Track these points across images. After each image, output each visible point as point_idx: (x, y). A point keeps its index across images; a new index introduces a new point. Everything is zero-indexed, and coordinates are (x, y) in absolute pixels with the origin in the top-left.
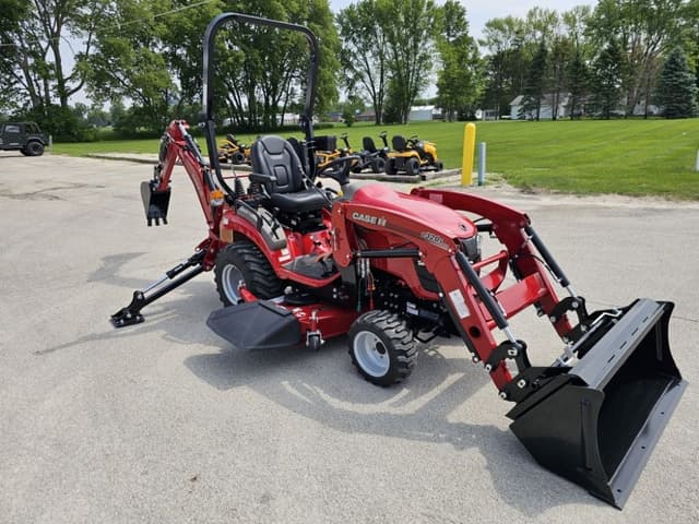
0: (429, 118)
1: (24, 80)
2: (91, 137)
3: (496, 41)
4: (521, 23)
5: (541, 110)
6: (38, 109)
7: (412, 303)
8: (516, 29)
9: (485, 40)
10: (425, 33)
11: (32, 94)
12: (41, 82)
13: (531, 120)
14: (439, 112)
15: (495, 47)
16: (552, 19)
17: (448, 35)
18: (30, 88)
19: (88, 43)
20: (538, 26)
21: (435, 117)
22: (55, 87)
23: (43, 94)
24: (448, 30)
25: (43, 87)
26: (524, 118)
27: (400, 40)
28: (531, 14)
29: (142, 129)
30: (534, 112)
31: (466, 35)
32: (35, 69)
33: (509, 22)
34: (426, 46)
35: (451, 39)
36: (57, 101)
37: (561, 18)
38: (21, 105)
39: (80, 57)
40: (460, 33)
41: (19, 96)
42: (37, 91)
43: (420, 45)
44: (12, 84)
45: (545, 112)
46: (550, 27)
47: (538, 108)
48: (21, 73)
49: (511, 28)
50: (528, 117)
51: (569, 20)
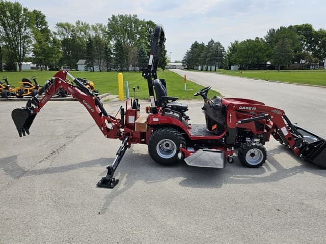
0: (29, 68)
3: (62, 33)
4: (73, 27)
5: (94, 67)
7: (248, 137)
8: (72, 29)
9: (57, 32)
10: (25, 24)
13: (91, 71)
14: (35, 65)
15: (62, 36)
16: (87, 27)
17: (37, 26)
20: (82, 30)
21: (32, 68)
24: (37, 25)
26: (87, 70)
27: (9, 26)
28: (78, 23)
30: (91, 68)
31: (47, 28)
33: (67, 25)
34: (27, 31)
35: (40, 29)
37: (91, 27)
40: (44, 27)
43: (23, 30)
45: (96, 68)
46: (87, 31)
47: (93, 66)
49: (69, 29)
50: (89, 70)
51: (94, 28)
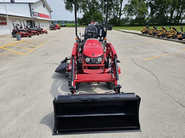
1: (113, 12)
2: (123, 25)
6: (114, 18)
11: (114, 15)
12: (116, 12)
18: (114, 14)
19: (129, 2)
22: (119, 13)
23: (116, 15)
25: (117, 13)
29: (136, 24)
32: (116, 9)
36: (118, 17)
38: (111, 17)
39: (126, 5)
41: (112, 15)
42: (115, 14)
44: (111, 13)
48: (113, 10)
